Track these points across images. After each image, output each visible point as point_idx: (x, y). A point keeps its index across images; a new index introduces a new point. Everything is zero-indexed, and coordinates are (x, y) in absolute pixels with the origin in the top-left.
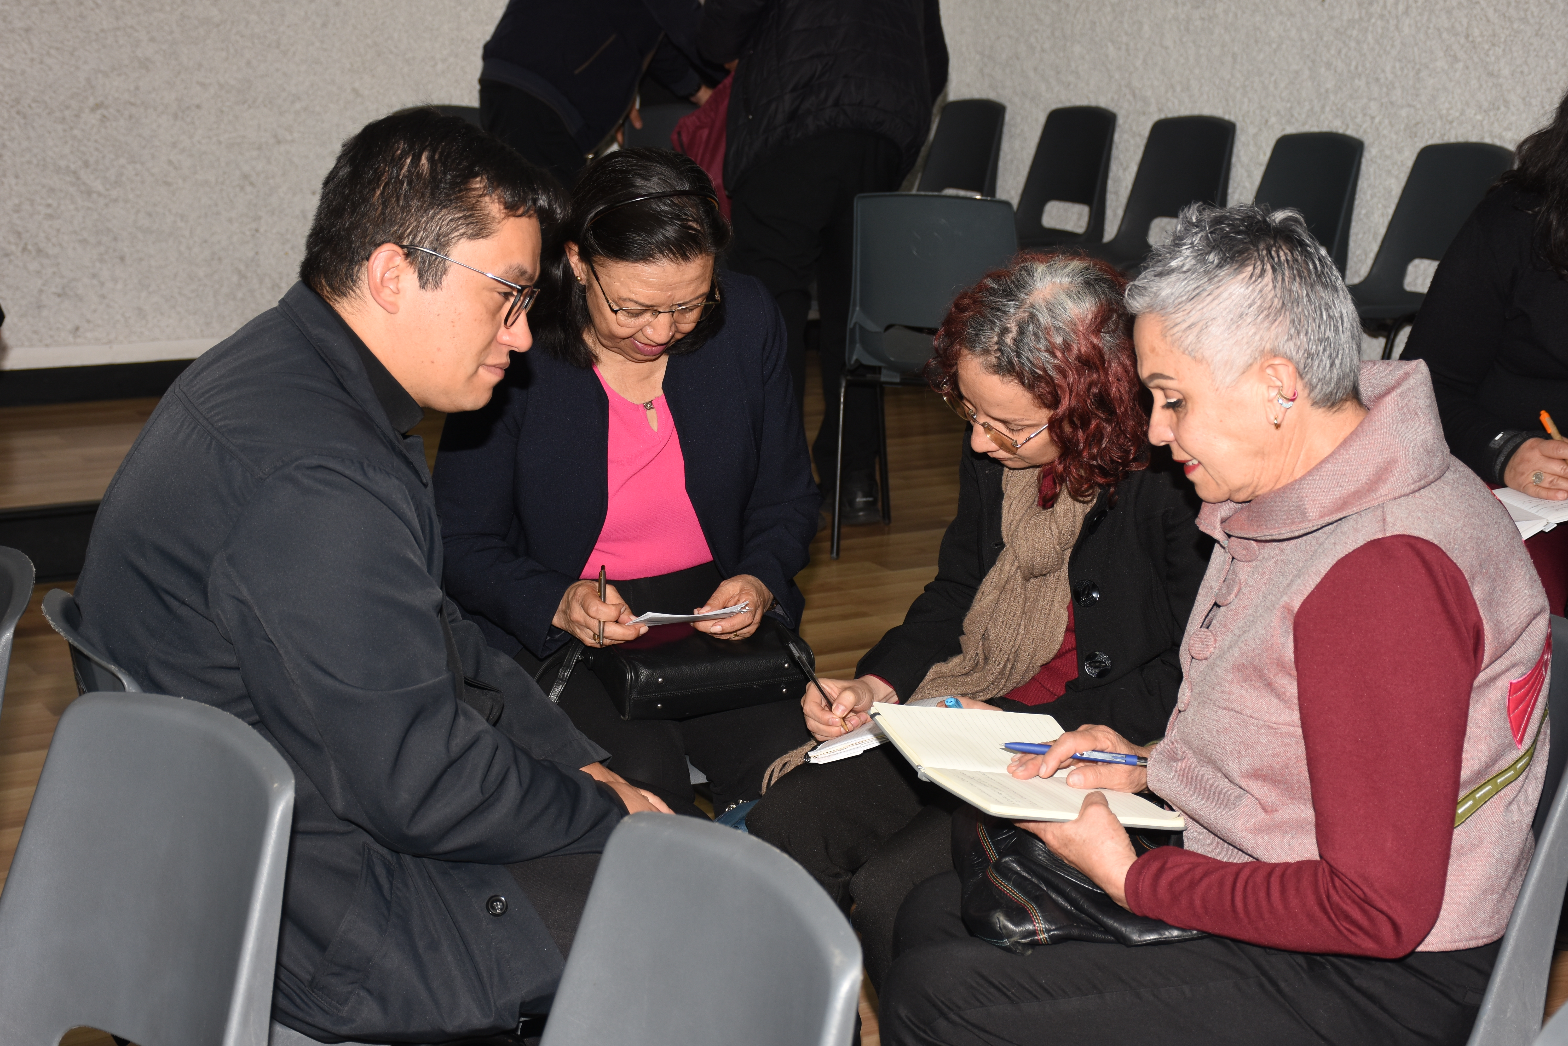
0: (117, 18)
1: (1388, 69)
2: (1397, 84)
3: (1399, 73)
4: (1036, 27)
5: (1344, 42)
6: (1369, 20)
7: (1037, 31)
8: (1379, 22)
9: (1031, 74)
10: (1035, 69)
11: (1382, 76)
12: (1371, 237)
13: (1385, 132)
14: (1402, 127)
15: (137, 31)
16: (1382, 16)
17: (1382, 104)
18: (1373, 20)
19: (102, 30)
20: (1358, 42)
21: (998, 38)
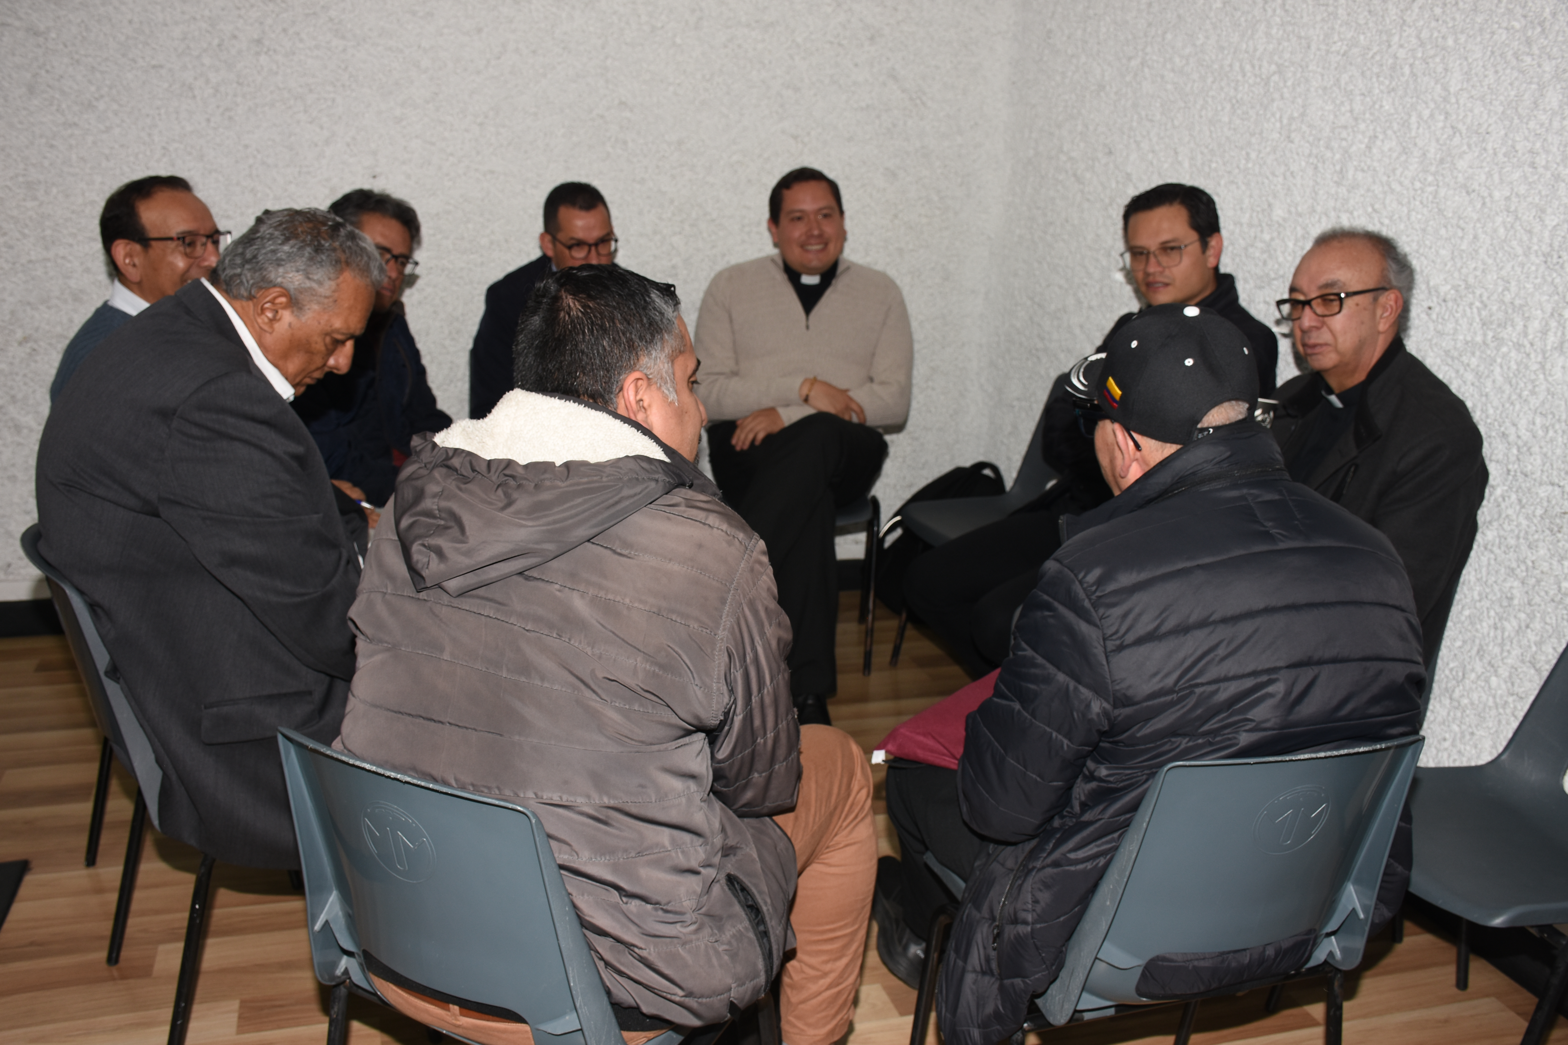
0: (47, 248)
1: (1523, 423)
2: (1536, 449)
3: (1540, 433)
4: (1085, 280)
5: (1457, 372)
6: (1498, 349)
7: (1085, 285)
8: (1513, 354)
9: (1077, 331)
10: (1081, 327)
11: (1512, 430)
12: (1474, 652)
13: (1510, 512)
14: (1539, 512)
15: (69, 261)
16: (1518, 346)
17: (1509, 471)
18: (1504, 349)
19: (30, 261)
20: (1478, 375)
21: (1048, 286)
